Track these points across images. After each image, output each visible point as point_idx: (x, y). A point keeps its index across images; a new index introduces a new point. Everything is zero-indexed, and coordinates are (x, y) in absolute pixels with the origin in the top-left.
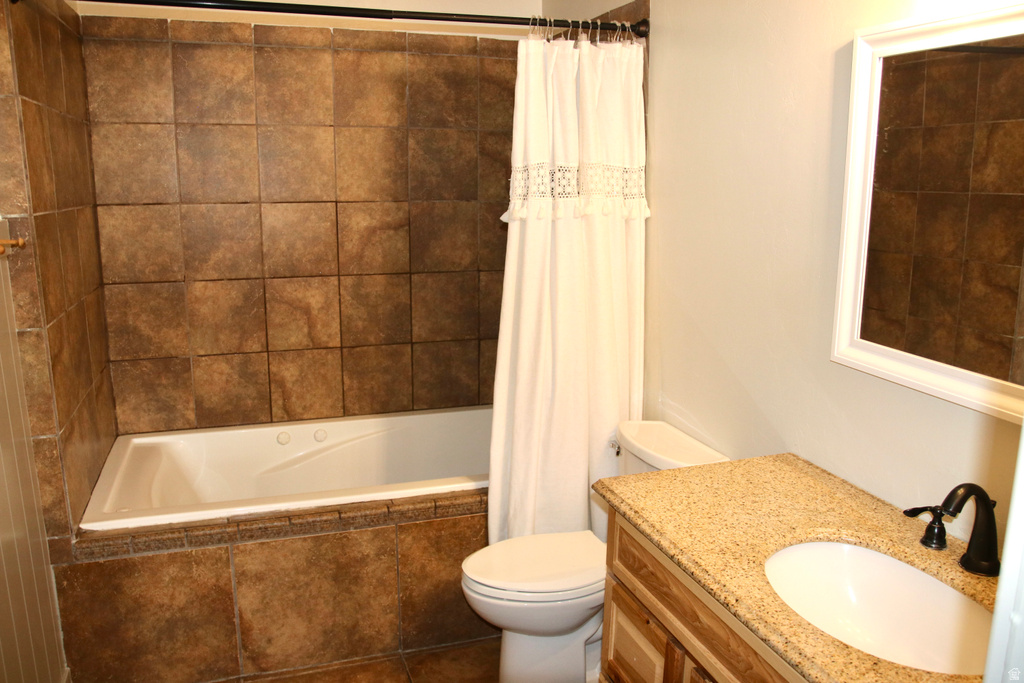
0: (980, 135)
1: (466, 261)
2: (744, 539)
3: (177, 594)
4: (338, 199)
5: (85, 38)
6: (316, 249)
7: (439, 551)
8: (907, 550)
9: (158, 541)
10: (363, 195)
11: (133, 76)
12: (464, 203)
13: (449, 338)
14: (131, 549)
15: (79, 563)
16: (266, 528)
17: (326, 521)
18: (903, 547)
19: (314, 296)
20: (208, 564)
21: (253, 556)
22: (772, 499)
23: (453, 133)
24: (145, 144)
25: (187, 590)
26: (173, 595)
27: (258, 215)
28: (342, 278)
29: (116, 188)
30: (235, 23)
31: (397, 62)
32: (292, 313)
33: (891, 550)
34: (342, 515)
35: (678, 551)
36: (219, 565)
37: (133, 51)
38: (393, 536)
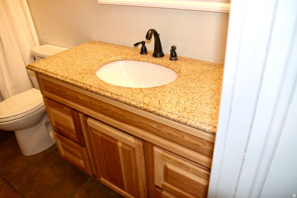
2: (86, 68)
8: (137, 57)
18: (136, 57)
22: (91, 54)
33: (133, 59)
35: (65, 78)
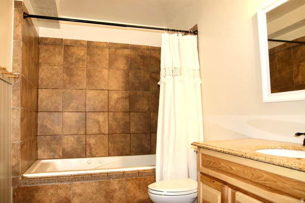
0: (295, 68)
1: (147, 109)
3: (52, 199)
4: (109, 89)
5: (40, 43)
6: (102, 104)
7: (140, 188)
9: (48, 180)
10: (116, 88)
11: (52, 53)
12: (146, 92)
13: (141, 132)
14: (39, 182)
15: (21, 186)
16: (83, 177)
17: (103, 176)
19: (101, 118)
20: (64, 189)
21: (79, 187)
23: (142, 72)
24: (54, 72)
25: (56, 198)
26: (51, 200)
27: (85, 93)
28: (109, 113)
29: (45, 83)
30: (82, 40)
31: (127, 52)
32: (94, 123)
34: (108, 174)
36: (67, 190)
37: (53, 47)
38: (125, 182)
